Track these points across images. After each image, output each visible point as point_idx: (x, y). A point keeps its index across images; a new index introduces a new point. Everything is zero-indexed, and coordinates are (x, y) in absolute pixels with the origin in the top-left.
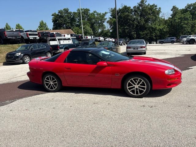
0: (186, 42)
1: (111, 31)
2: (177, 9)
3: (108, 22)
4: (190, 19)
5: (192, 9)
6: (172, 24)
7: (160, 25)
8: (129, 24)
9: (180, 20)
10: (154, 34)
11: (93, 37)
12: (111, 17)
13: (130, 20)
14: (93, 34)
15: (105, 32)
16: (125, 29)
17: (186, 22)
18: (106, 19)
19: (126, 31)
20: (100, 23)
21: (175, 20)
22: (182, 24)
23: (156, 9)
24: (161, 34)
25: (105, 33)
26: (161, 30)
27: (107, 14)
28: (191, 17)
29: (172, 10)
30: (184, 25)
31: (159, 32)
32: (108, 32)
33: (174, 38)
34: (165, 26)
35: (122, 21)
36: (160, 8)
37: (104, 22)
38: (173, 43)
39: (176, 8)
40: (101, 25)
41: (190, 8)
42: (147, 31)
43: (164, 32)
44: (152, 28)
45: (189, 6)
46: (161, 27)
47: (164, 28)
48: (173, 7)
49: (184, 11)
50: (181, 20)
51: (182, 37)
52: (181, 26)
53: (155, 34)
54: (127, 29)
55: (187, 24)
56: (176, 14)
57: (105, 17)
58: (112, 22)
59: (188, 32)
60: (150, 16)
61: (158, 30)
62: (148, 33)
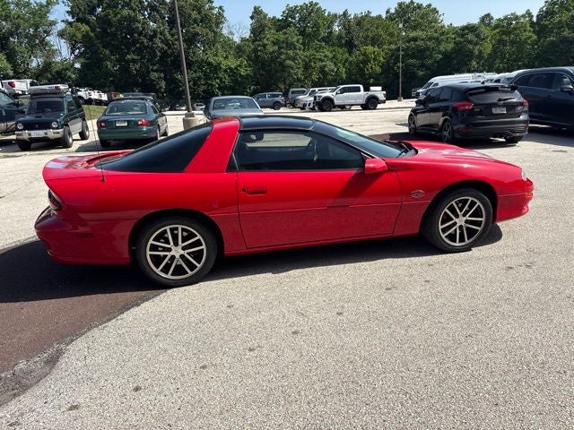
0: (311, 107)
1: (77, 66)
2: (265, 16)
3: (61, 34)
4: (298, 46)
5: (299, 21)
6: (257, 57)
7: (227, 57)
8: (138, 45)
9: (276, 48)
10: (216, 83)
11: (32, 84)
12: (70, 19)
13: (140, 34)
14: (11, 73)
15: (55, 69)
16: (128, 62)
17: (291, 53)
18: (53, 23)
19: (134, 68)
20: (35, 36)
21: (264, 46)
22: (283, 57)
23: (212, 8)
24: (235, 82)
25: (59, 73)
26: (232, 72)
27: (56, 7)
28: (301, 41)
29: (252, 18)
30: (289, 62)
31: (229, 76)
32: (67, 69)
33: (277, 96)
34: (241, 62)
35: (114, 35)
36: (220, 8)
37: (48, 33)
38: (278, 109)
39: (261, 12)
40: (37, 41)
41: (294, 18)
42: (195, 72)
43: (241, 76)
44: (210, 64)
45: (291, 12)
46: (232, 63)
47: (240, 66)
48: (255, 8)
49: (281, 25)
50: (280, 48)
51: (293, 92)
52: (282, 64)
53: (218, 81)
54: (134, 61)
55: (293, 59)
56: (263, 30)
57: (51, 17)
58: (79, 36)
59: (299, 80)
60: (198, 29)
61: (225, 71)
62: (199, 78)
